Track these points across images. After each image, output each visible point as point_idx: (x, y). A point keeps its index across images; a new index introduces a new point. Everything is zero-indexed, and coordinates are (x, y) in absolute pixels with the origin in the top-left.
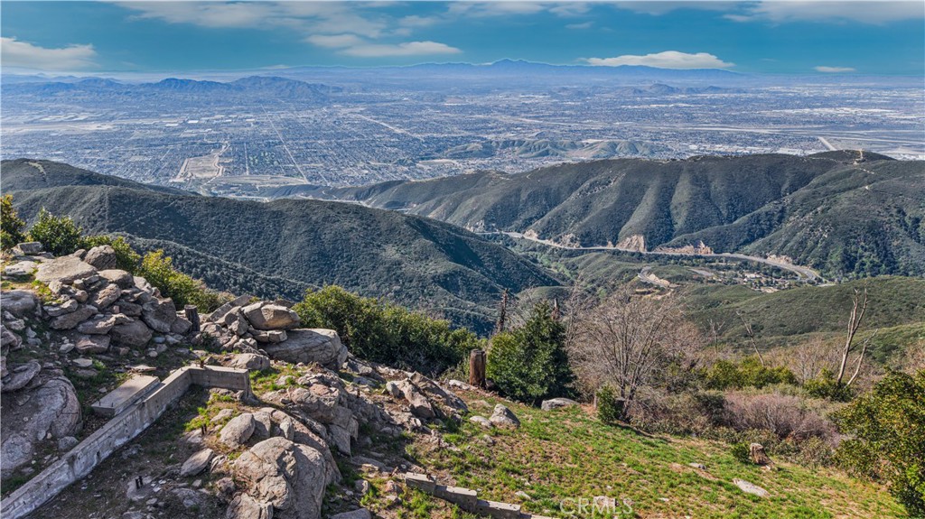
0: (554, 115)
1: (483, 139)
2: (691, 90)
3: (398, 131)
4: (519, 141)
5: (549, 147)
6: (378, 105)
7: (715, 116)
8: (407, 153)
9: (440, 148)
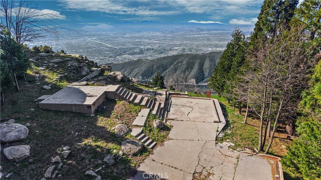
0: (163, 39)
1: (139, 48)
2: (208, 30)
3: (109, 46)
4: (152, 48)
5: (162, 50)
6: (101, 37)
7: (217, 39)
8: (113, 54)
9: (124, 51)
